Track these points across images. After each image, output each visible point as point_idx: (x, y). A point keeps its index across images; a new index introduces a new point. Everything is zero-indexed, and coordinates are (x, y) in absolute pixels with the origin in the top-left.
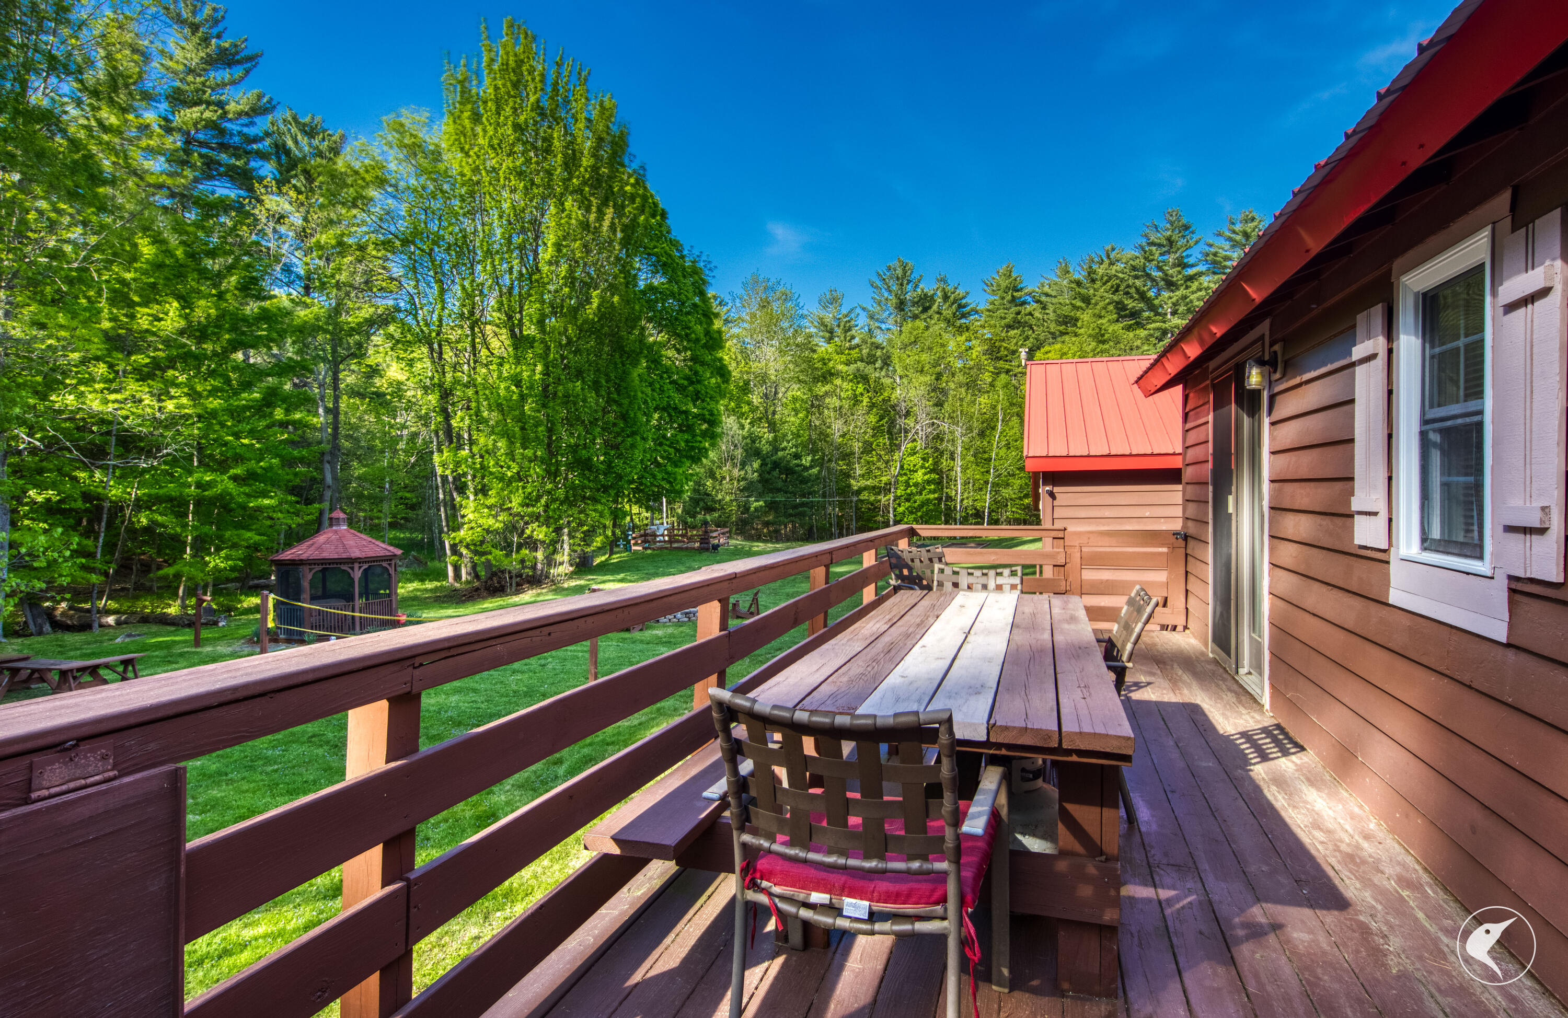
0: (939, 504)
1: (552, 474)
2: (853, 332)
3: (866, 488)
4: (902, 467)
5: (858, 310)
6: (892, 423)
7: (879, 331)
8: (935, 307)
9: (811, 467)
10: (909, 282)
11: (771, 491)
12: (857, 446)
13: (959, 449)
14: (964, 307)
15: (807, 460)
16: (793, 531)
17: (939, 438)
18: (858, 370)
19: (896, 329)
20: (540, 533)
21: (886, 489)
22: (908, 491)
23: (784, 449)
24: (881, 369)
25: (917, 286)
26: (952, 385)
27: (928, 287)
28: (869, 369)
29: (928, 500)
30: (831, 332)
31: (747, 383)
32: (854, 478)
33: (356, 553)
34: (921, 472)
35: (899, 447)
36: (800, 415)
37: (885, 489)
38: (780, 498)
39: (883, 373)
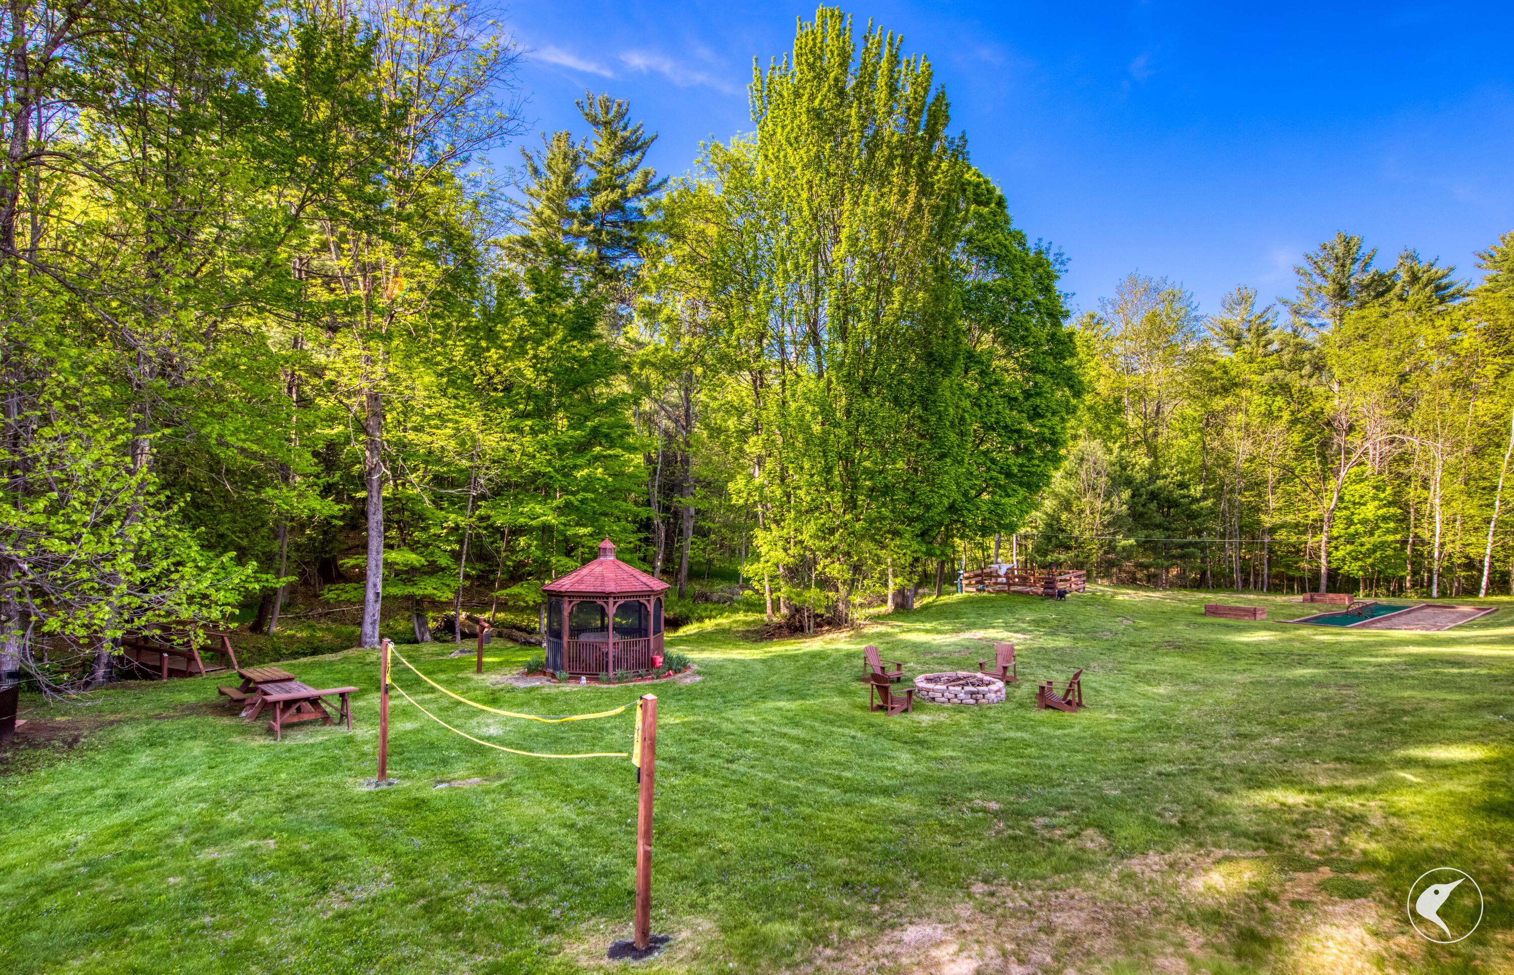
0: (1403, 549)
1: (851, 504)
2: (1270, 336)
3: (1282, 526)
4: (1341, 499)
5: (1279, 307)
6: (1325, 444)
7: (1306, 328)
8: (1397, 290)
9: (1204, 498)
10: (1354, 261)
11: (1146, 527)
12: (1270, 473)
13: (1439, 474)
14: (1446, 287)
15: (1196, 490)
16: (1182, 576)
17: (1404, 459)
18: (1276, 379)
19: (1332, 324)
20: (836, 570)
21: (1316, 527)
22: (1352, 530)
23: (1165, 477)
24: (1311, 376)
25: (1367, 265)
26: (1427, 387)
27: (1383, 264)
28: (1292, 378)
29: (1383, 543)
30: (1238, 338)
31: (1118, 401)
32: (1266, 513)
33: (611, 587)
34: (1371, 506)
35: (1336, 473)
36: (1192, 437)
37: (1313, 527)
38: (1158, 536)
39: (1314, 380)
